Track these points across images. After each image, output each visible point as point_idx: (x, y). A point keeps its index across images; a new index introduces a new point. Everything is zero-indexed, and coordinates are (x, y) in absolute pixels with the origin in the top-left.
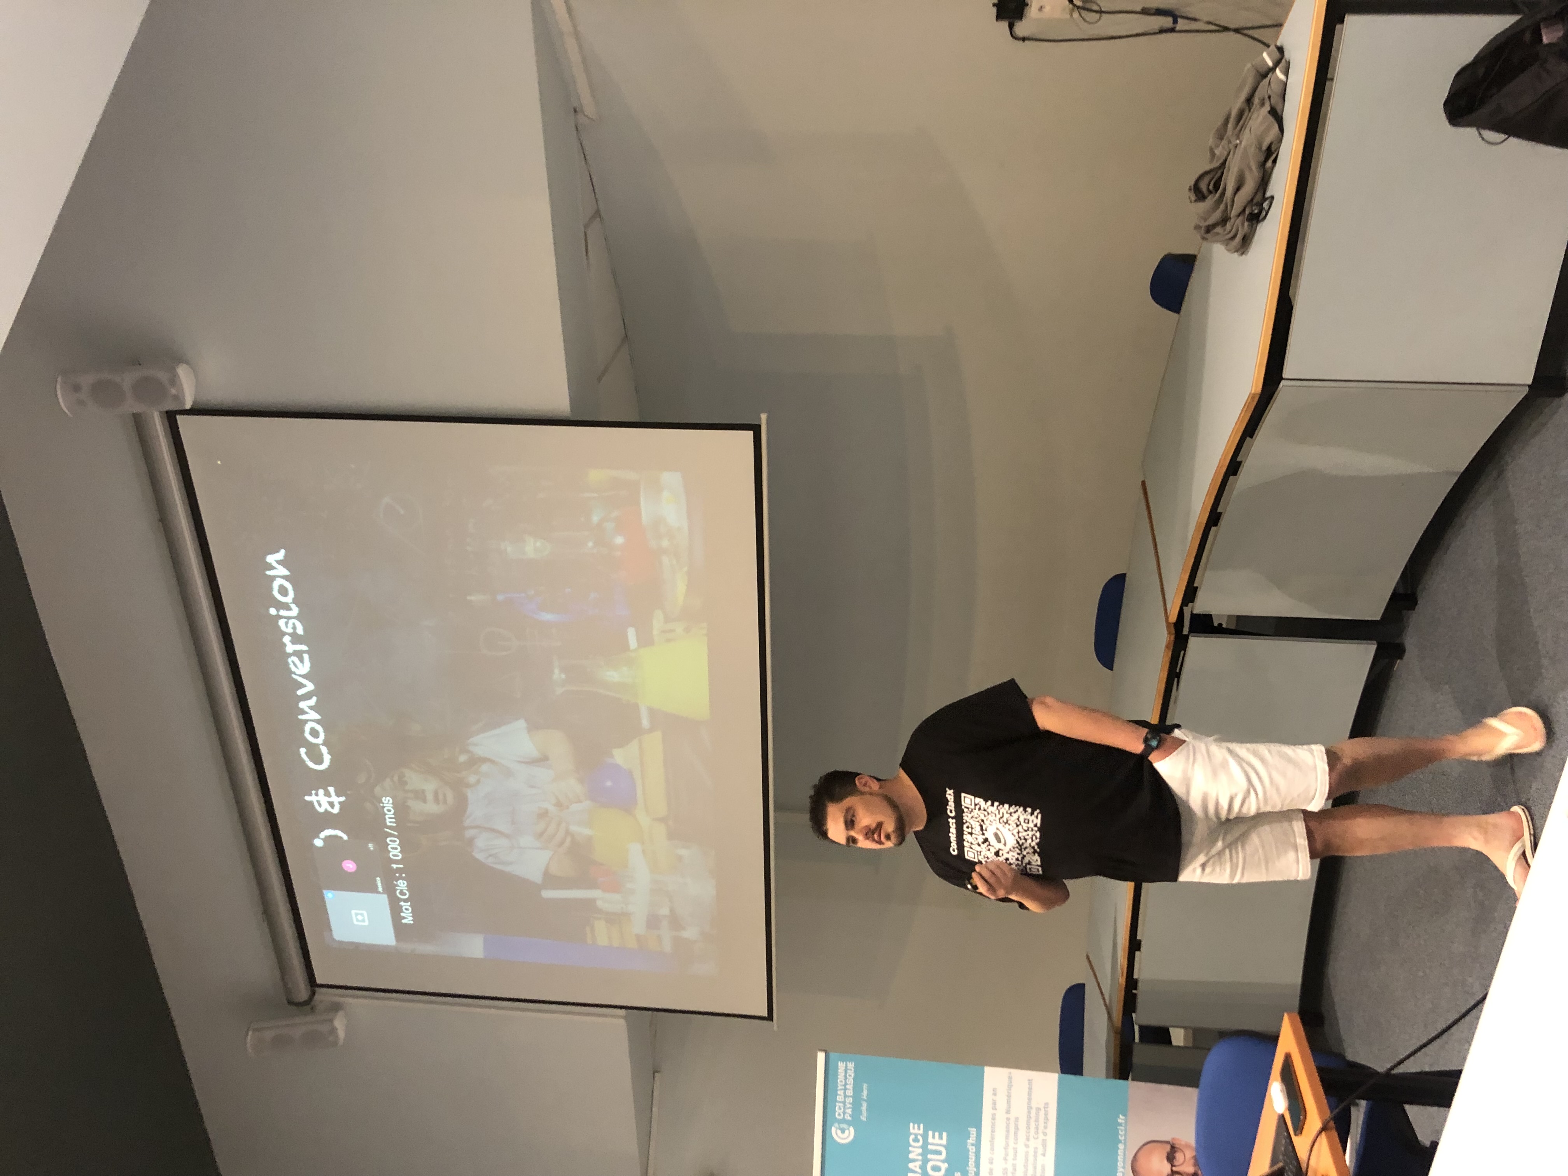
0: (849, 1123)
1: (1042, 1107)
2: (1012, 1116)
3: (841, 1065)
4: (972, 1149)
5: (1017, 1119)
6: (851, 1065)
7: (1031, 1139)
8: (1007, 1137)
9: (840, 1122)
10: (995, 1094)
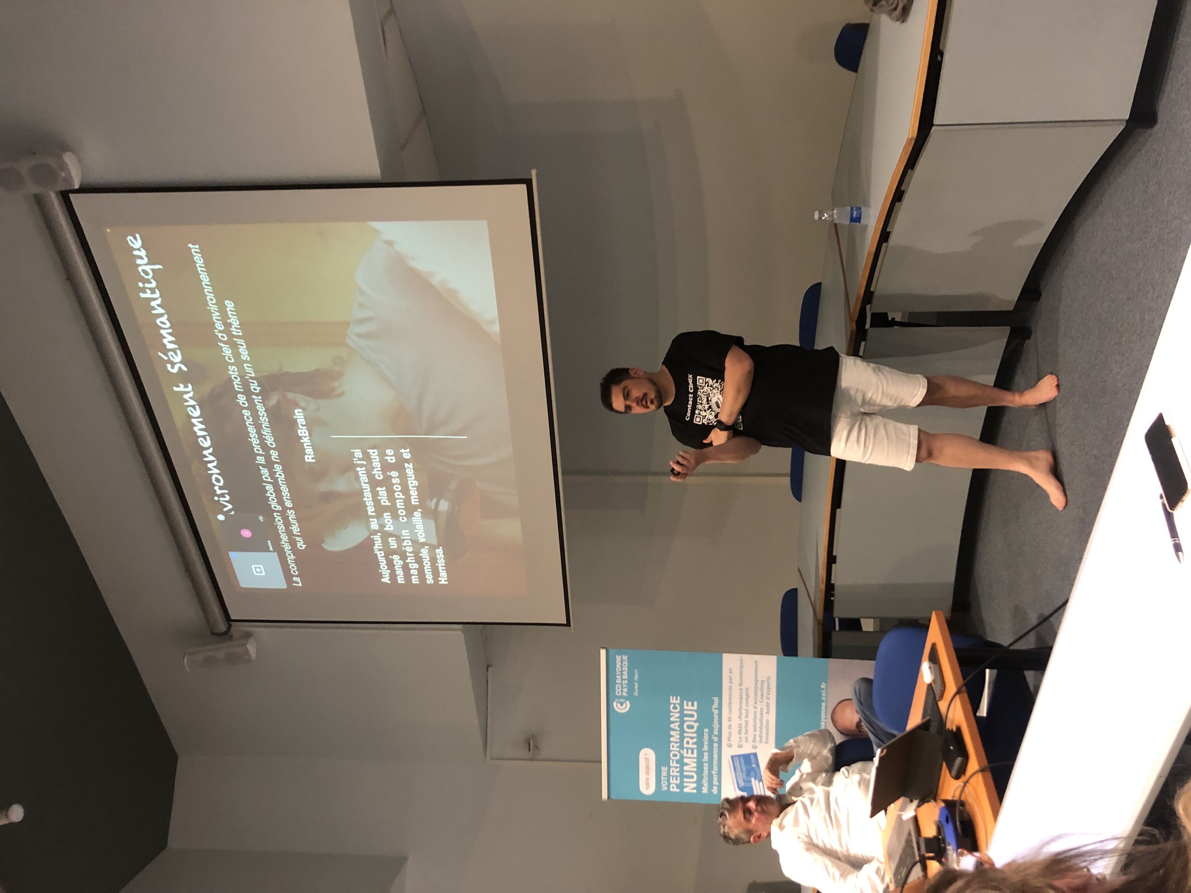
0: (626, 699)
1: (765, 679)
2: (744, 687)
3: (618, 658)
4: (716, 712)
5: (747, 689)
6: (625, 657)
7: (758, 702)
8: (741, 702)
9: (619, 697)
10: (731, 672)
